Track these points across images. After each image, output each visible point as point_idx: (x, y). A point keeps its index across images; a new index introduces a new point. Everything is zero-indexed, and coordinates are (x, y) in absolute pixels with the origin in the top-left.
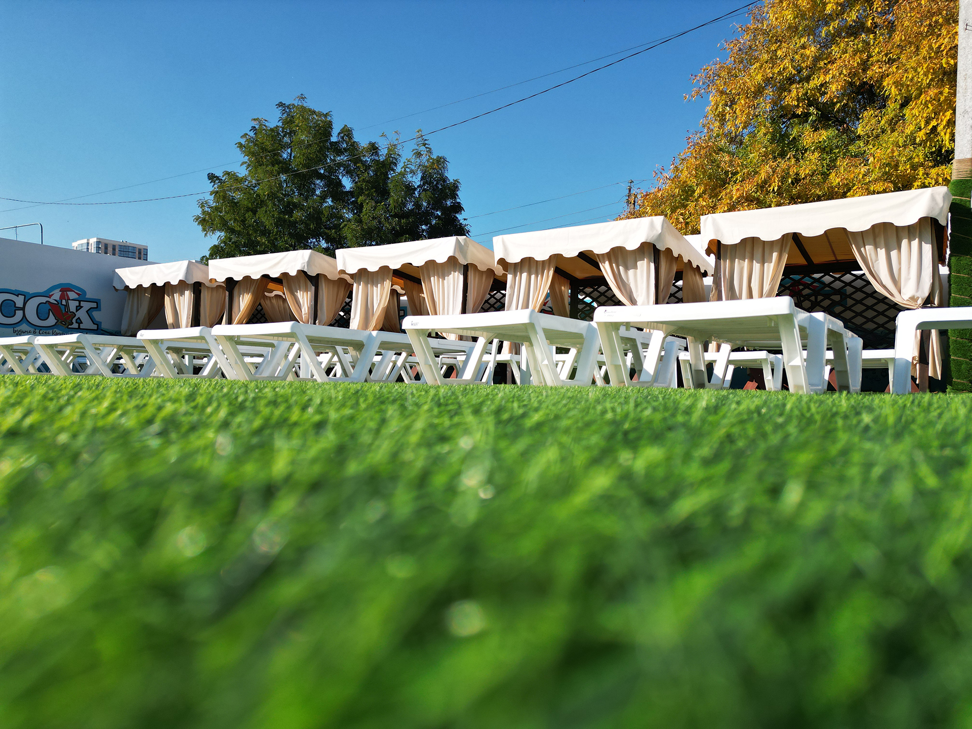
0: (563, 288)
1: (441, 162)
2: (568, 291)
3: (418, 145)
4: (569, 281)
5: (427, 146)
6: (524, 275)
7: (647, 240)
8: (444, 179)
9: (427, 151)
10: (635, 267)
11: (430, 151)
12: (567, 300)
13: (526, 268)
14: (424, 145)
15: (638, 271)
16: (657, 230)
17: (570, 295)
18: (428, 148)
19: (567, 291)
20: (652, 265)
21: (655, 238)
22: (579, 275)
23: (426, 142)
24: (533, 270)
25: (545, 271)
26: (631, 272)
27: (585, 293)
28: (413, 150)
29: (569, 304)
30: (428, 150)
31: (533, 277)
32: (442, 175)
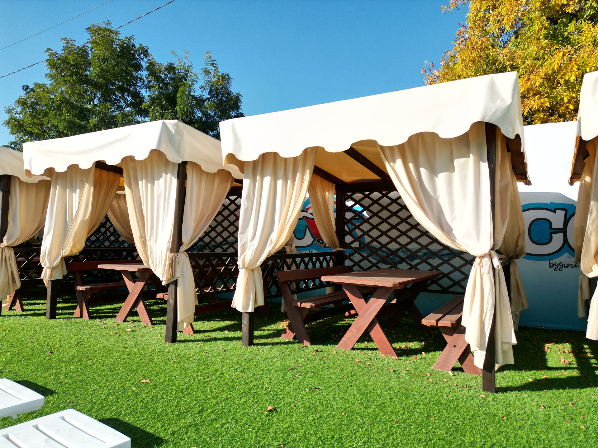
0: (327, 194)
1: (225, 78)
2: (333, 196)
3: (207, 64)
4: (334, 185)
5: (215, 65)
6: (267, 180)
7: (484, 118)
8: (228, 93)
9: (215, 70)
10: (450, 168)
11: (217, 69)
12: (332, 207)
13: (269, 168)
14: (213, 64)
15: (456, 175)
16: (502, 100)
17: (335, 200)
18: (216, 67)
19: (331, 197)
20: (485, 167)
21: (499, 114)
22: (347, 178)
23: (214, 62)
24: (281, 172)
25: (298, 174)
26: (441, 178)
27: (353, 200)
28: (203, 68)
29: (334, 212)
30: (215, 68)
31: (280, 182)
32: (227, 89)
